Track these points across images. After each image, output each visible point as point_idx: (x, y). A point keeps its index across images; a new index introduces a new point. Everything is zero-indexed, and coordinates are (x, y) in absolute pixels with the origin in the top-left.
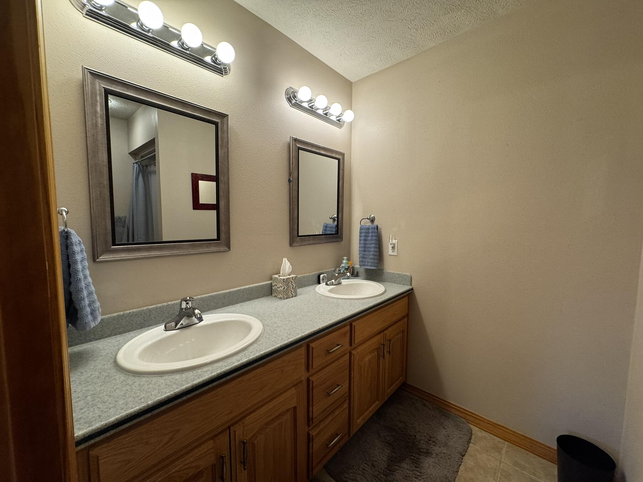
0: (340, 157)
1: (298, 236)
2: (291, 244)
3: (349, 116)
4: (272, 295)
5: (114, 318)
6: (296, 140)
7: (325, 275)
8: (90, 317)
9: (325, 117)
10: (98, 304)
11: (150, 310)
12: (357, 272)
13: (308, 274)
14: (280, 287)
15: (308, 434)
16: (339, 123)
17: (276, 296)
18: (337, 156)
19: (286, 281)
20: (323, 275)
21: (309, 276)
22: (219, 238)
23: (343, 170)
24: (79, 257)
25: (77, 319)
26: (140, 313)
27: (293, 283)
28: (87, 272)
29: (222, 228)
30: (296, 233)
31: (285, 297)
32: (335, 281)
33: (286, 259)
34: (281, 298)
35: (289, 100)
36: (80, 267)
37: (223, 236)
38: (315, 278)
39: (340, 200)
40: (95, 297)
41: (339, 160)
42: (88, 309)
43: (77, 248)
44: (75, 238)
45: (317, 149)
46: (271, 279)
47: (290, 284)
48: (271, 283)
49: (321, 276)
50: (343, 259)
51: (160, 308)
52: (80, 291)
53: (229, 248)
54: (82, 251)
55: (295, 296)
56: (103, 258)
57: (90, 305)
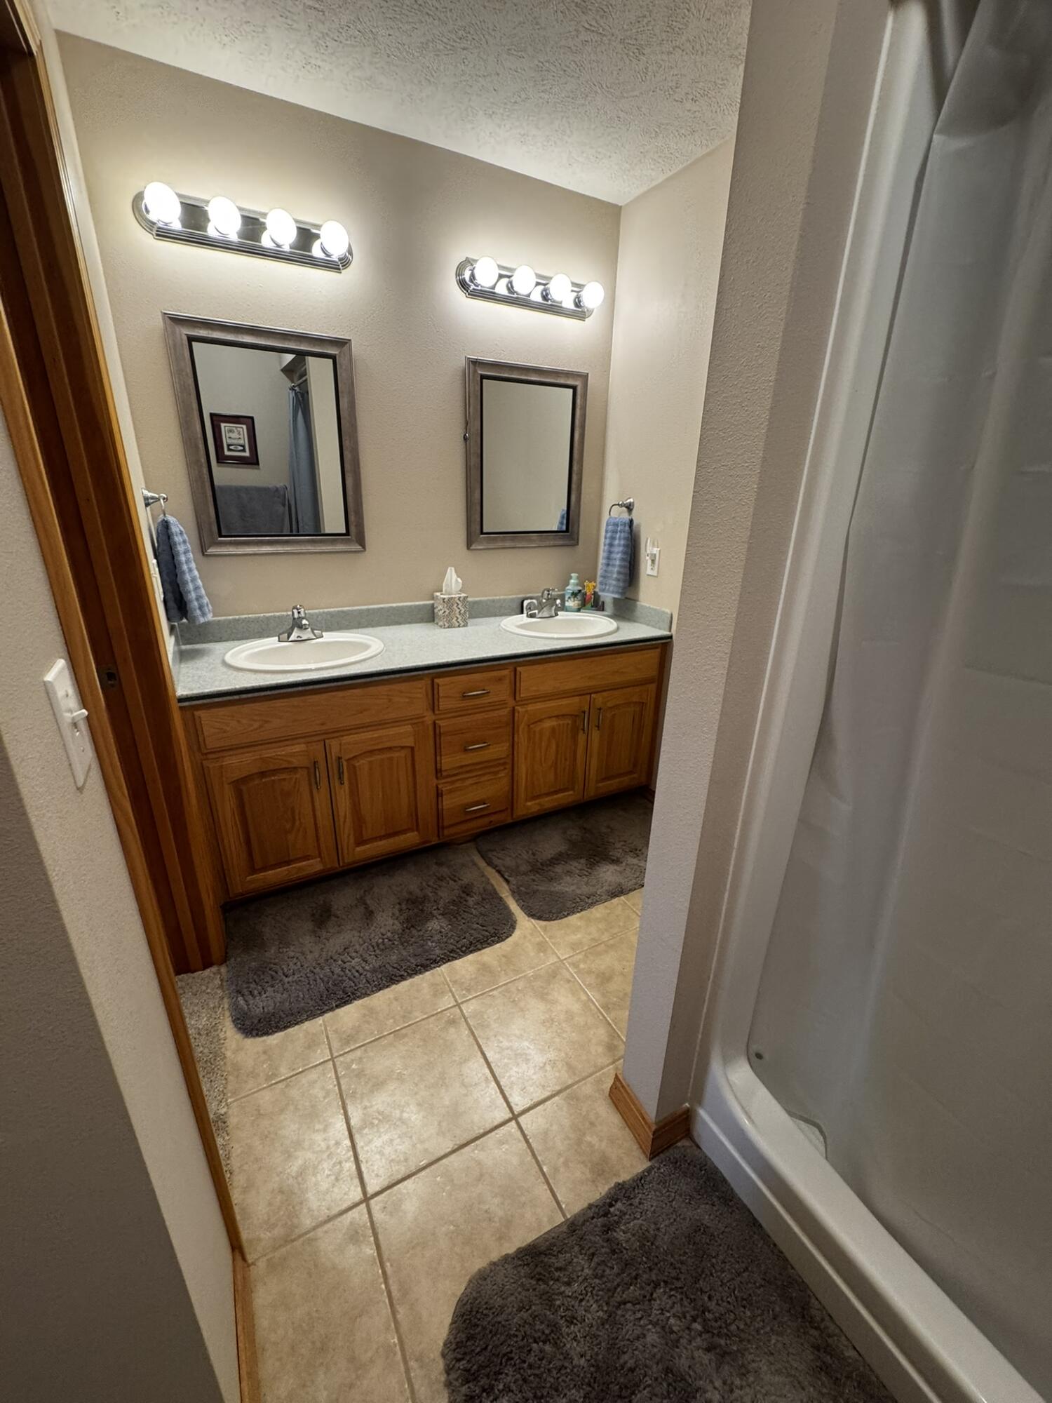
0: (577, 383)
1: (482, 533)
2: (469, 545)
3: (594, 296)
4: (433, 621)
5: (230, 621)
6: (475, 363)
7: (534, 601)
8: (198, 612)
9: (549, 306)
10: (206, 600)
11: (268, 618)
12: (603, 603)
13: (502, 597)
14: (441, 609)
15: (437, 787)
16: (579, 312)
17: (437, 624)
18: (570, 382)
19: (449, 602)
20: (529, 601)
21: (504, 600)
22: (348, 533)
23: (584, 408)
24: (181, 548)
25: (187, 611)
26: (257, 620)
27: (460, 606)
28: (193, 565)
29: (352, 518)
30: (478, 527)
31: (447, 625)
32: (539, 612)
33: (453, 569)
34: (441, 626)
35: (463, 285)
36: (183, 558)
37: (353, 529)
38: (516, 605)
39: (575, 468)
40: (203, 592)
41: (574, 388)
42: (196, 604)
43: (177, 539)
44: (176, 527)
45: (521, 374)
46: (433, 598)
47: (455, 606)
48: (433, 605)
49: (526, 603)
50: (571, 578)
51: (279, 617)
52: (186, 583)
53: (364, 547)
54: (184, 542)
55: (464, 626)
56: (211, 551)
57: (197, 599)
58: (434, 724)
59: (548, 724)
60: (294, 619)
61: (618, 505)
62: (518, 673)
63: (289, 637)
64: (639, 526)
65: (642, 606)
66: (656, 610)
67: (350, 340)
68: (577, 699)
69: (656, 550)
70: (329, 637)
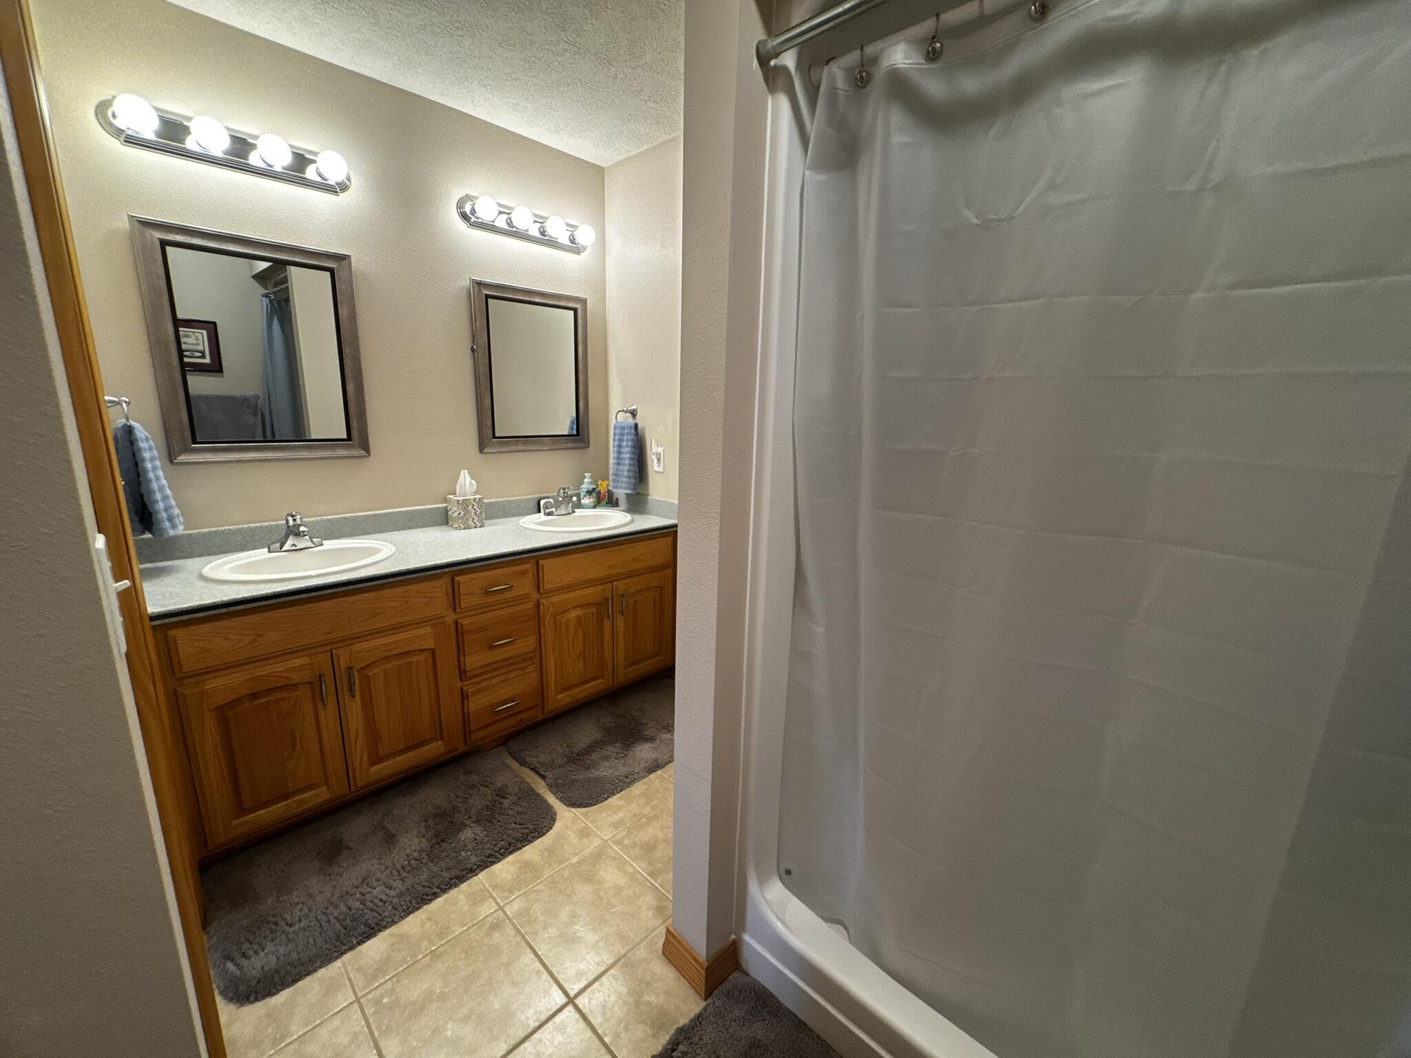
0: (578, 306)
1: (494, 437)
2: (481, 449)
3: (586, 235)
4: (448, 524)
5: (204, 534)
6: (480, 284)
7: (551, 500)
8: (167, 524)
9: (545, 240)
10: (176, 511)
11: (252, 529)
12: (617, 499)
13: (518, 498)
14: (455, 512)
15: (462, 690)
16: (574, 247)
17: (452, 526)
18: (571, 305)
19: (464, 504)
20: (546, 500)
21: (521, 500)
22: (349, 438)
23: (585, 327)
24: (147, 455)
25: (152, 524)
26: (240, 531)
27: (475, 507)
28: (160, 473)
29: (354, 423)
30: (490, 432)
31: (463, 526)
32: (556, 510)
33: (466, 471)
34: (456, 528)
35: (464, 217)
36: (149, 465)
37: (355, 434)
38: (533, 505)
39: (581, 378)
40: (173, 503)
41: (575, 310)
42: (164, 515)
43: (143, 445)
44: (140, 432)
45: (525, 296)
46: (446, 501)
47: (470, 507)
48: (446, 507)
49: (542, 502)
50: (585, 477)
51: (267, 527)
52: (151, 492)
53: (368, 452)
54: (150, 448)
55: (481, 527)
56: (183, 458)
57: (166, 509)
58: (456, 622)
59: (573, 614)
60: (289, 527)
61: (623, 411)
62: (540, 567)
63: (281, 548)
64: (643, 429)
65: (653, 500)
66: (665, 502)
67: (349, 256)
68: (600, 588)
69: (660, 450)
70: (329, 544)
